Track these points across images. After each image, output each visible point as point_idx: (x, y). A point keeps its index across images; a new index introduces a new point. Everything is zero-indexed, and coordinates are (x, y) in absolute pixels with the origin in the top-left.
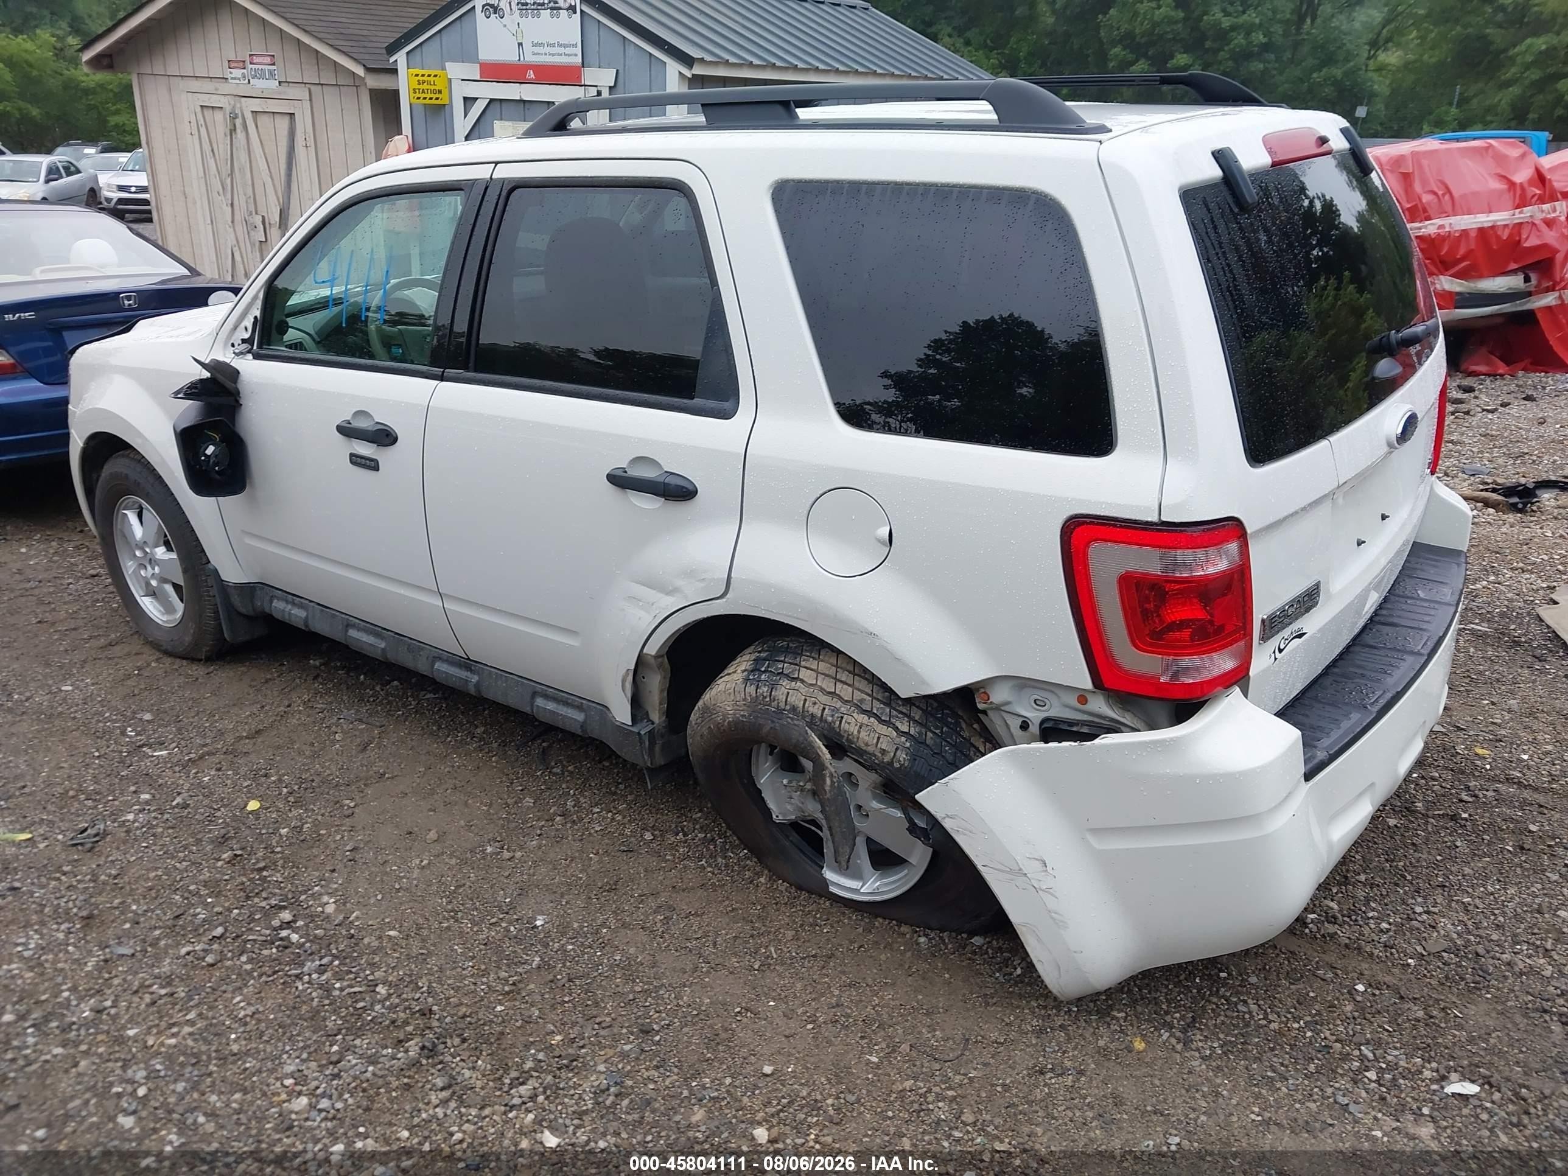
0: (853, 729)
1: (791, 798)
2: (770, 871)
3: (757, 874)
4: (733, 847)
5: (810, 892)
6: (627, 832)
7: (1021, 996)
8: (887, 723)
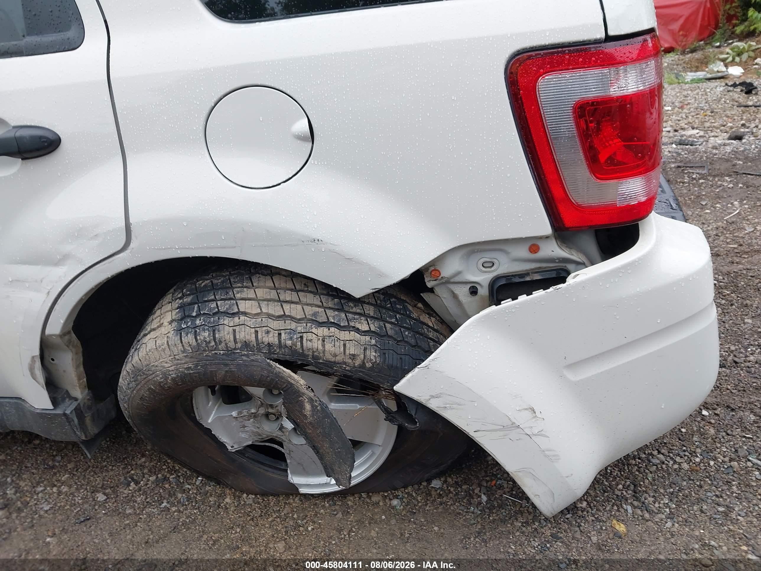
0: (317, 344)
1: (244, 427)
2: (230, 489)
3: (220, 496)
4: (187, 478)
5: (276, 495)
6: (78, 500)
7: (503, 521)
8: (348, 328)
